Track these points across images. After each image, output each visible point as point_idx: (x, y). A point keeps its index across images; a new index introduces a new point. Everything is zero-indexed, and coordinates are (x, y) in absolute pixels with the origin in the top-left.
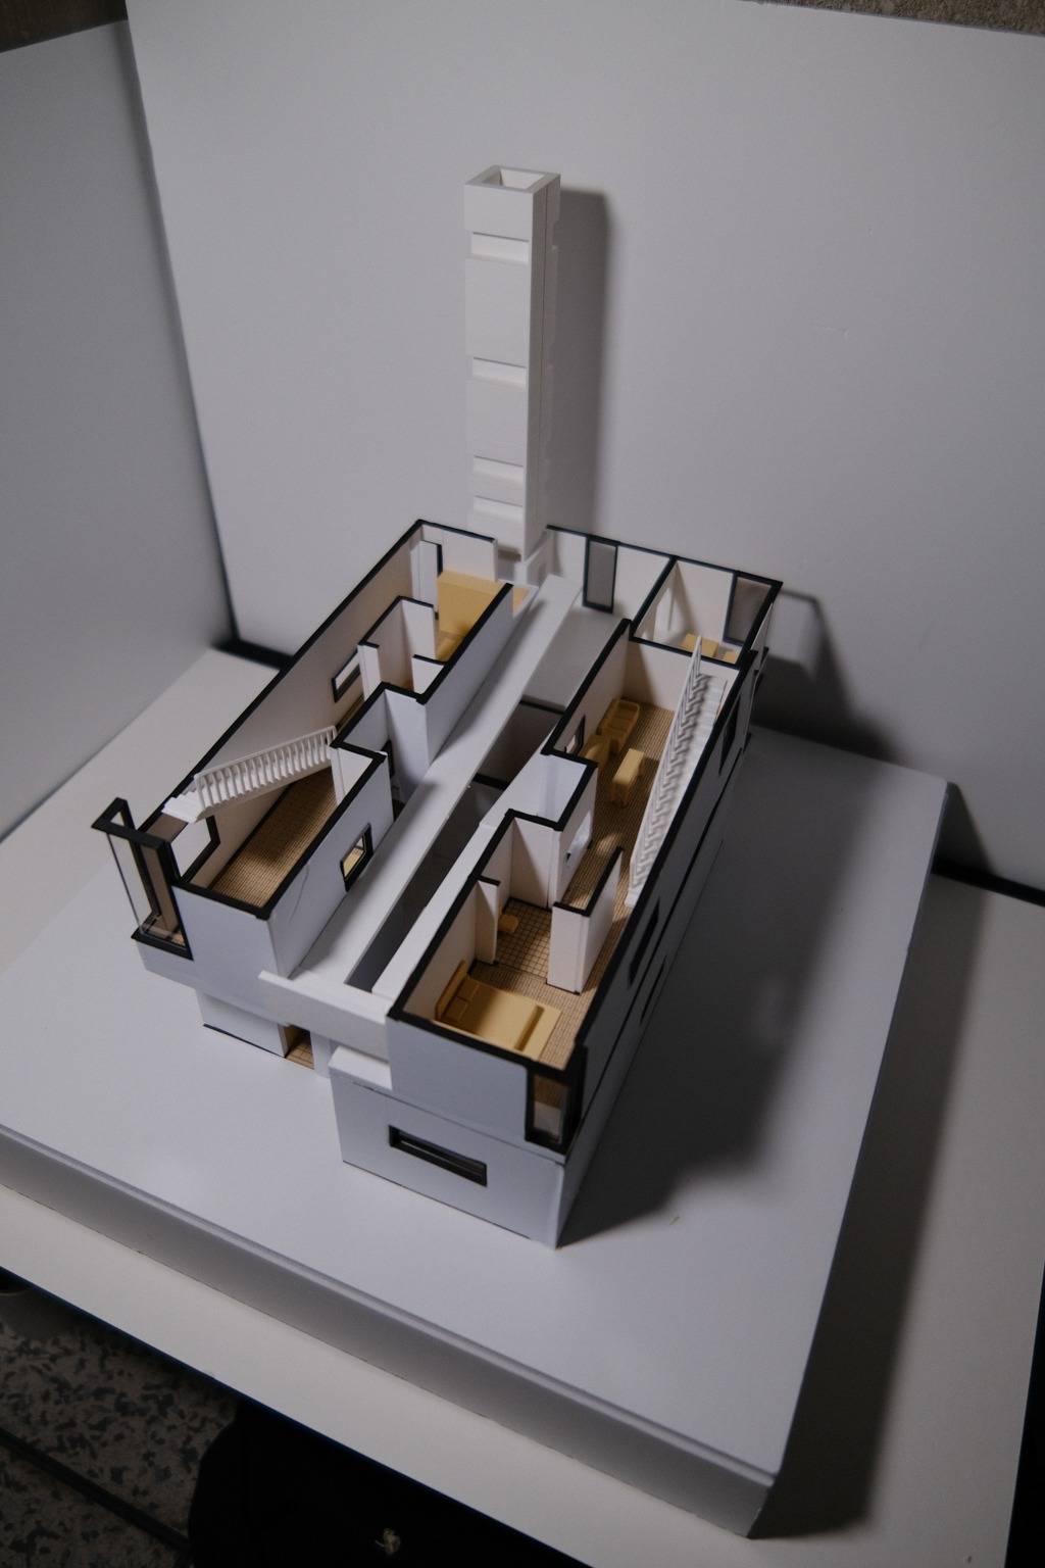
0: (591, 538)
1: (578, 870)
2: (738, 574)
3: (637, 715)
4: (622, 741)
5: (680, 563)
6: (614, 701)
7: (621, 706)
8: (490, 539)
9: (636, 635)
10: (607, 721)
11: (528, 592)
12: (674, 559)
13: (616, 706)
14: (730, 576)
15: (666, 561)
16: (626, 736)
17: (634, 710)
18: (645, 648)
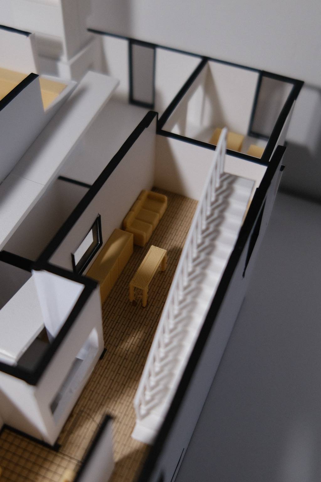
0: (132, 42)
1: (85, 388)
2: (263, 74)
3: (165, 205)
4: (146, 235)
5: (211, 64)
6: (142, 193)
7: (149, 197)
8: (27, 33)
9: (165, 128)
10: (133, 214)
11: (66, 86)
12: (205, 60)
13: (144, 197)
14: (256, 75)
15: (197, 61)
16: (151, 229)
17: (161, 201)
18: (173, 142)
